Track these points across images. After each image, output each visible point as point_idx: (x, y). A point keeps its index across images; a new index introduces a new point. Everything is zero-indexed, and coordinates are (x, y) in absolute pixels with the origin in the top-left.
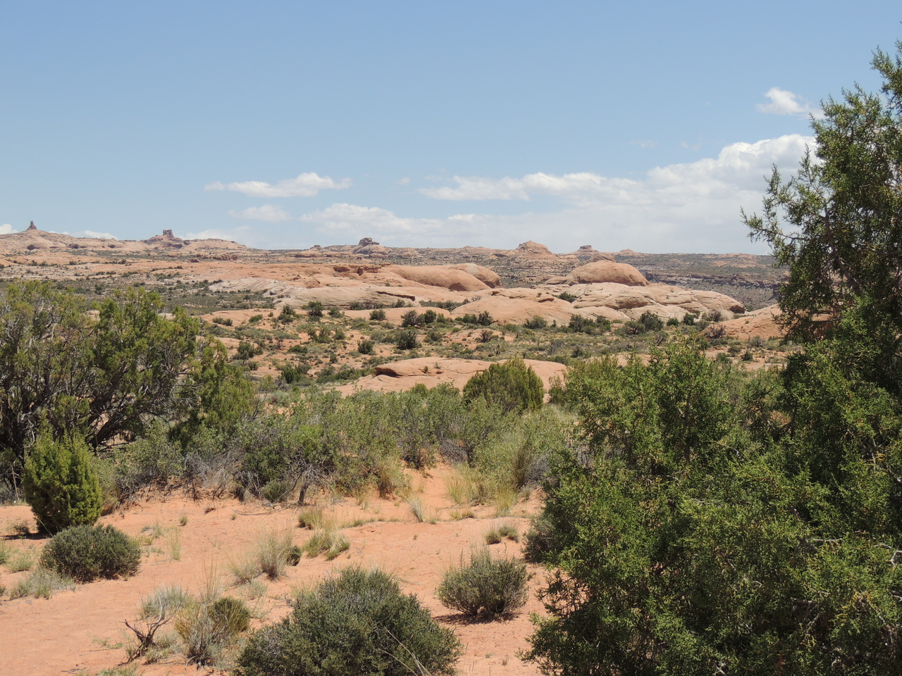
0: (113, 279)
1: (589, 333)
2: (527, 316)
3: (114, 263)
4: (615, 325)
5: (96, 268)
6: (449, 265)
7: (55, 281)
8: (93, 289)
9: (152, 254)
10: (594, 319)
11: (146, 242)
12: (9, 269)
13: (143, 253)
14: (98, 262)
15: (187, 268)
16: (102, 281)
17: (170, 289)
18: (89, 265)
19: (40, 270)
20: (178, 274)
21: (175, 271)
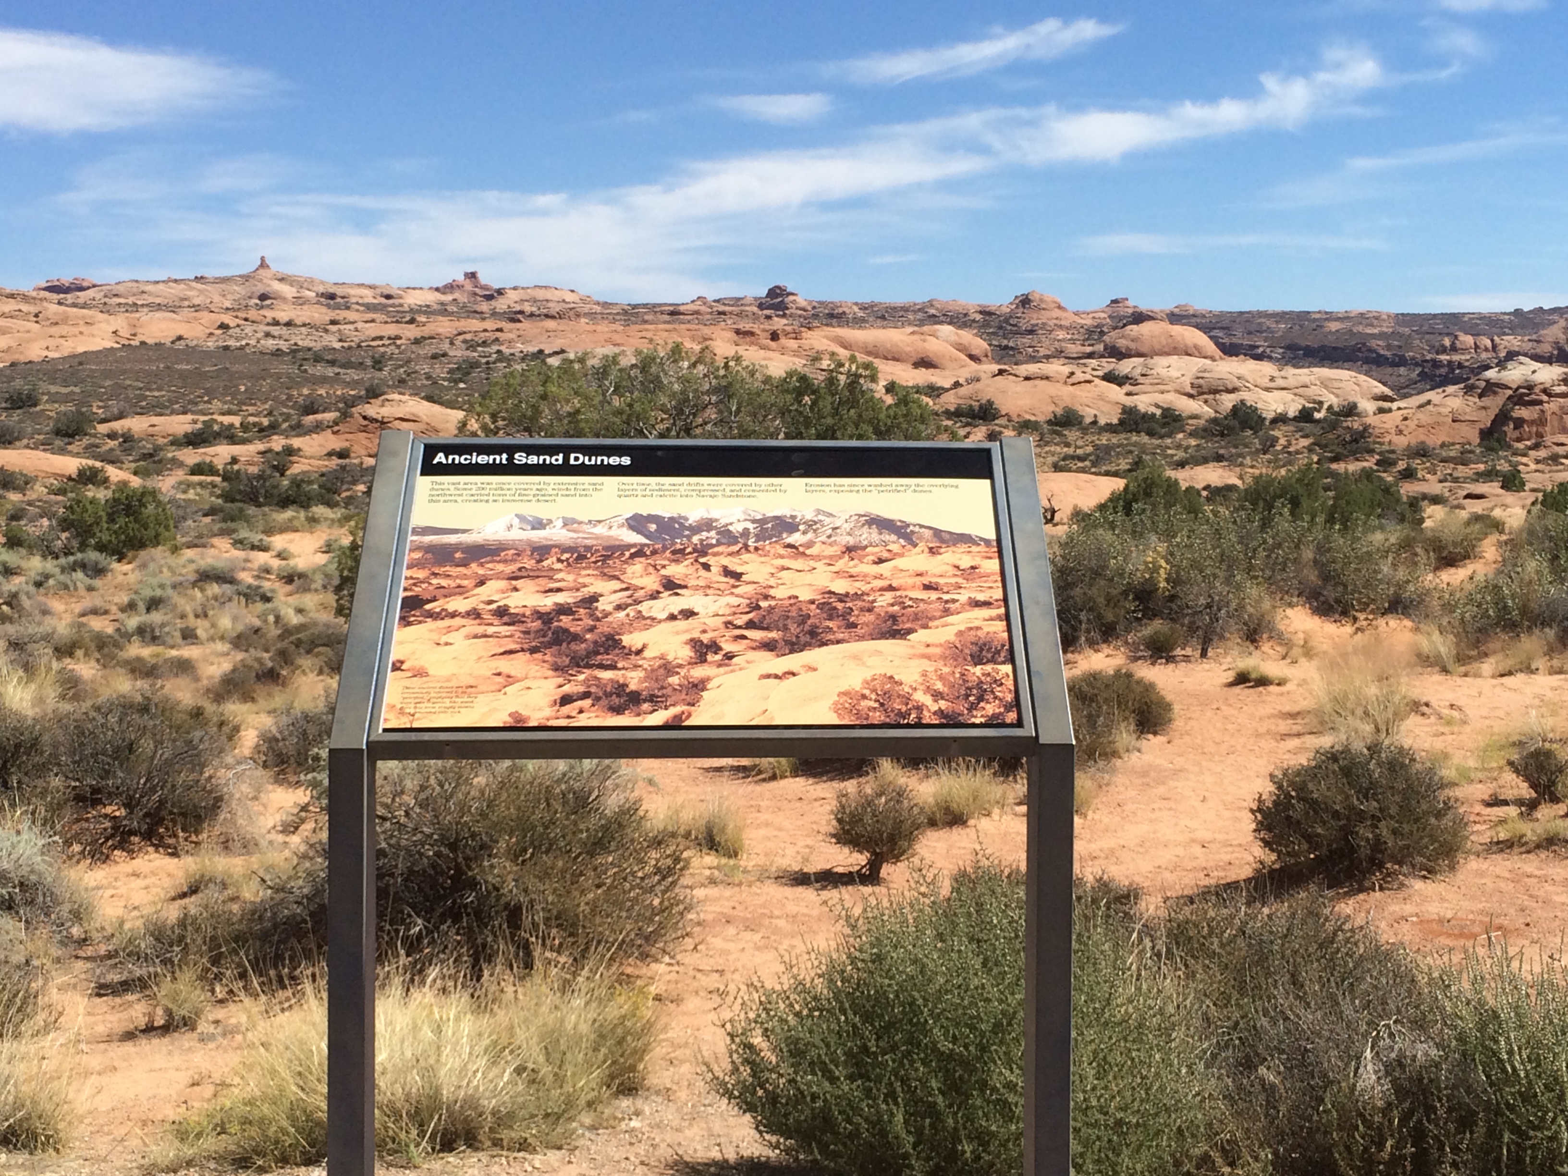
0: (398, 347)
1: (1151, 434)
2: (1052, 408)
3: (397, 322)
4: (1190, 422)
5: (372, 330)
6: (910, 329)
7: (310, 349)
8: (369, 362)
9: (449, 308)
10: (1158, 412)
11: (437, 289)
12: (238, 330)
13: (436, 307)
14: (373, 321)
15: (510, 331)
16: (382, 349)
17: (488, 363)
18: (360, 325)
19: (284, 331)
20: (497, 339)
21: (491, 336)
